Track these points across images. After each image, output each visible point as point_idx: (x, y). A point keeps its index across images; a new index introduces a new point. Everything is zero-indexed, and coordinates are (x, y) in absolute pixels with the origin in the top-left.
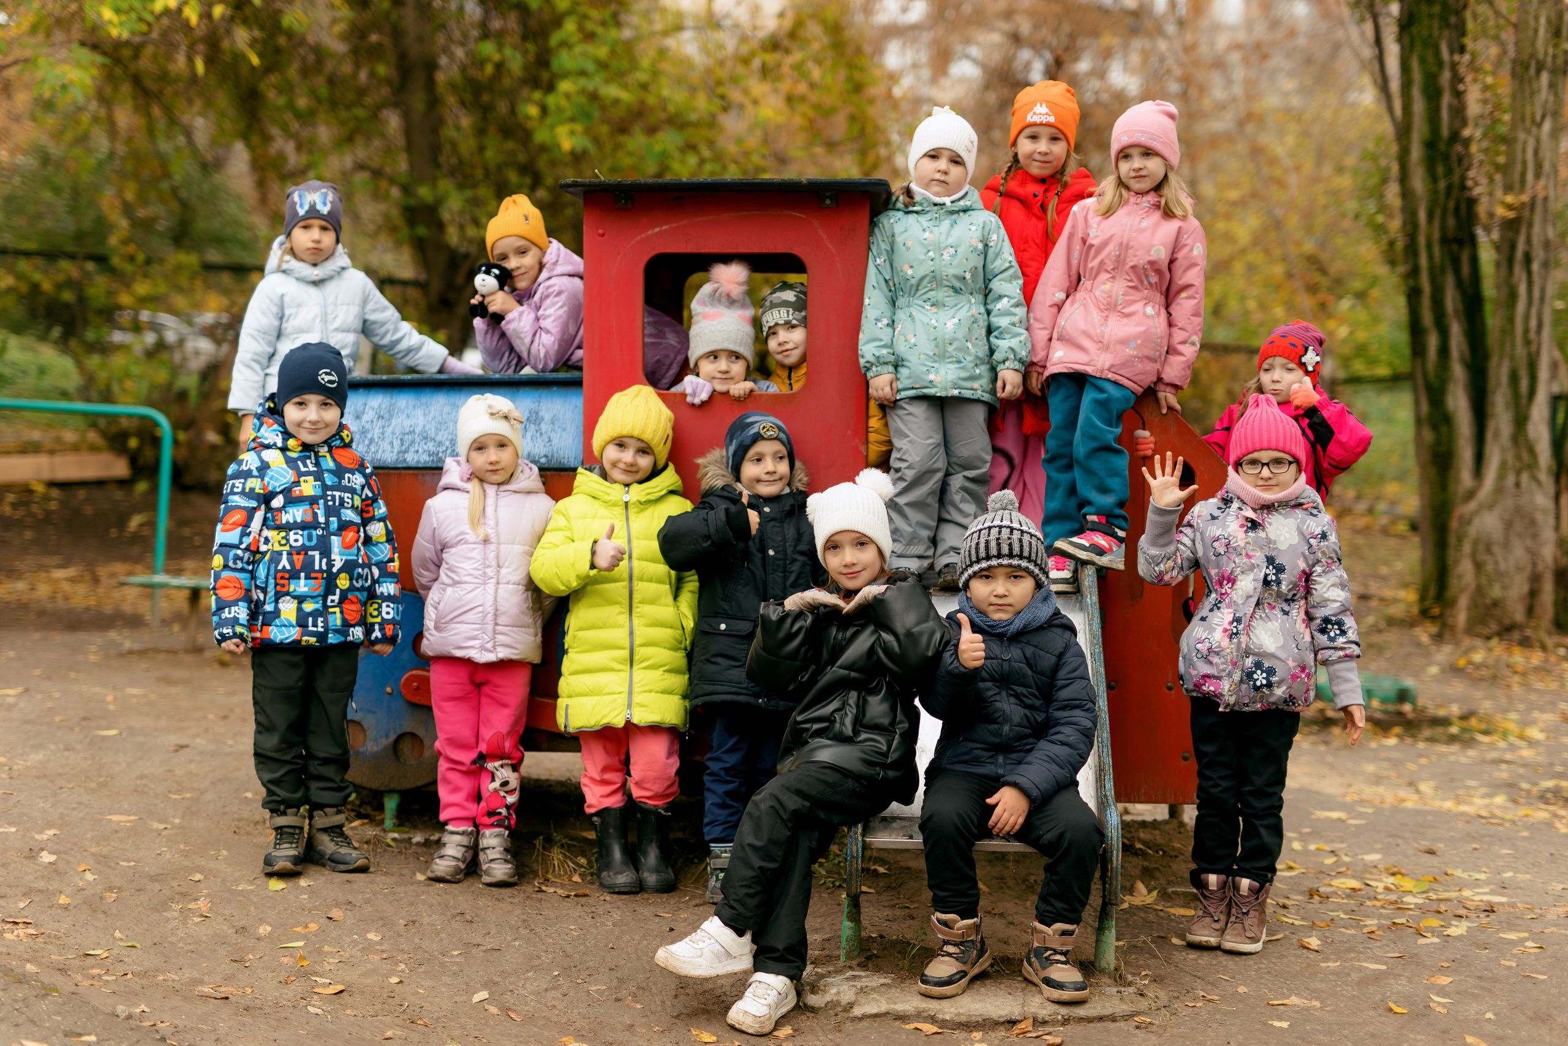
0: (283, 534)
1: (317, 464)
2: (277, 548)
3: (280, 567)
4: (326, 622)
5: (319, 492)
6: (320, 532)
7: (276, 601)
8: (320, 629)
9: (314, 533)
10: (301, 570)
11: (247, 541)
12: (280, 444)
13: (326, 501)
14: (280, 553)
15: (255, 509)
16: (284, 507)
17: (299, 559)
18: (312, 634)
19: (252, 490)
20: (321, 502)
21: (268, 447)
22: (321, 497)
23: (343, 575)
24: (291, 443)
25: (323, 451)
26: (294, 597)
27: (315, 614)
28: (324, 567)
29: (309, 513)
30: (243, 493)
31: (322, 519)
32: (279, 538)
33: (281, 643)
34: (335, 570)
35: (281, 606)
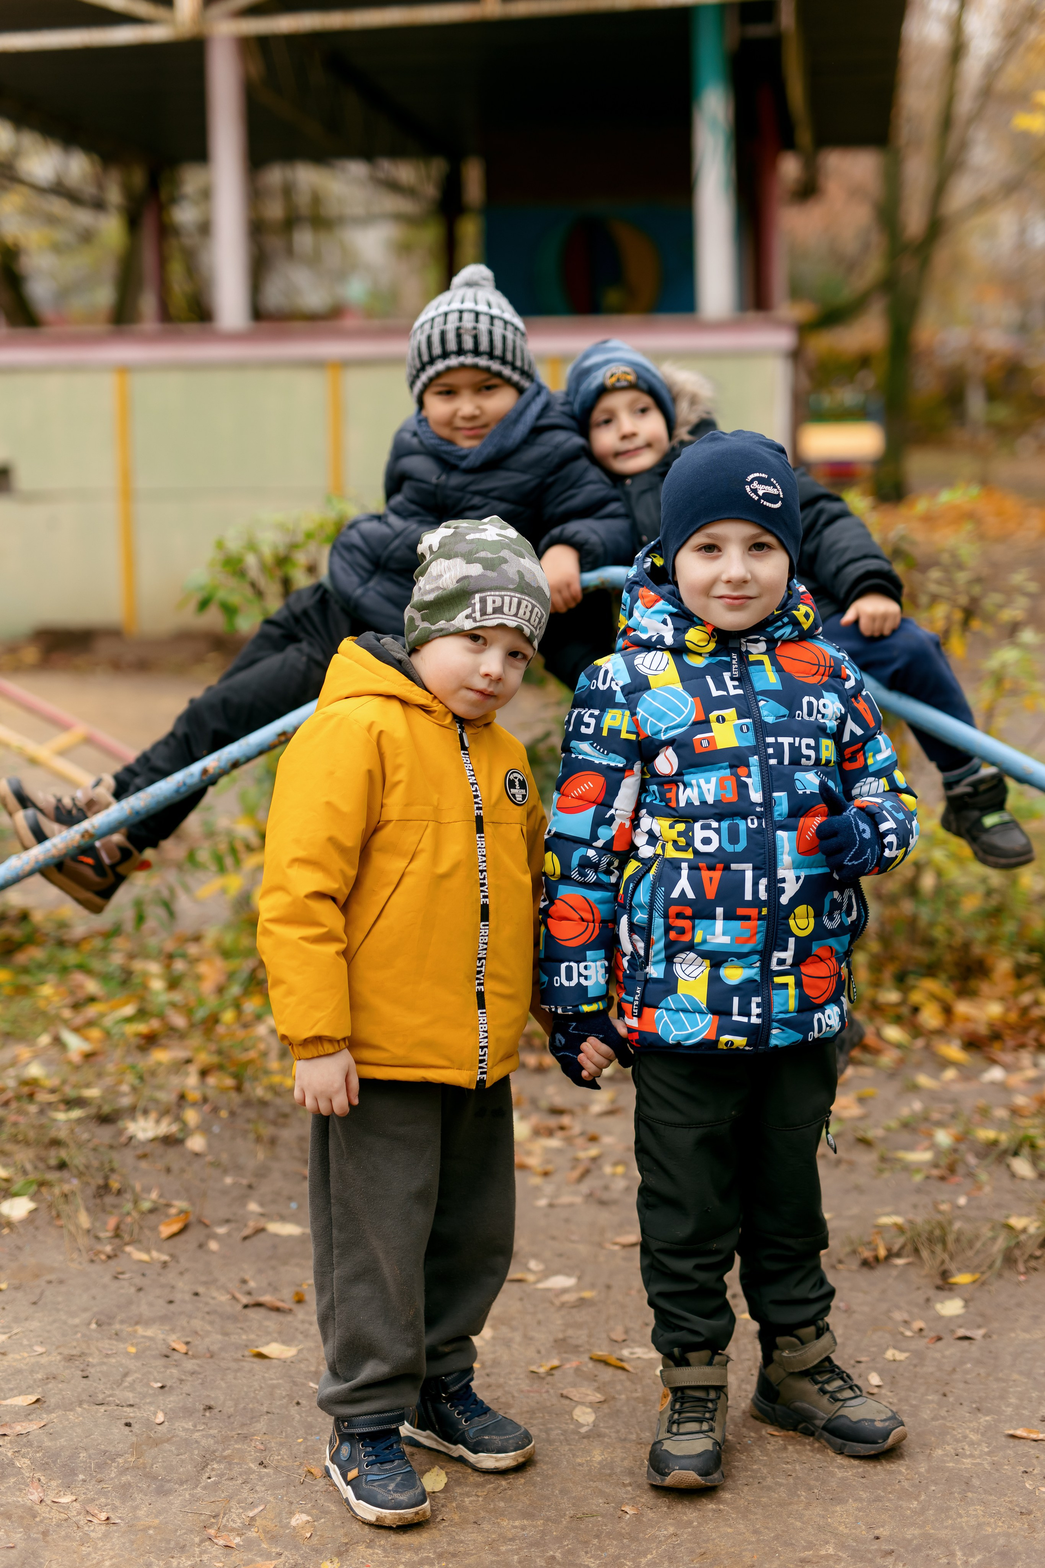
0: (681, 827)
1: (743, 680)
2: (671, 853)
3: (675, 894)
4: (766, 1005)
5: (749, 740)
6: (753, 824)
7: (669, 960)
8: (754, 1020)
9: (742, 825)
10: (717, 902)
11: (605, 834)
12: (669, 640)
13: (764, 760)
14: (675, 865)
15: (621, 772)
16: (680, 773)
17: (712, 879)
18: (738, 1030)
19: (614, 732)
20: (754, 760)
21: (648, 646)
22: (754, 750)
23: (801, 910)
24: (694, 636)
25: (757, 650)
26: (704, 955)
27: (745, 989)
28: (763, 895)
29: (730, 784)
30: (596, 738)
31: (756, 796)
32: (673, 834)
33: (678, 1045)
34: (784, 900)
35: (678, 969)
